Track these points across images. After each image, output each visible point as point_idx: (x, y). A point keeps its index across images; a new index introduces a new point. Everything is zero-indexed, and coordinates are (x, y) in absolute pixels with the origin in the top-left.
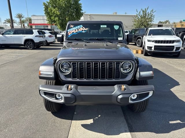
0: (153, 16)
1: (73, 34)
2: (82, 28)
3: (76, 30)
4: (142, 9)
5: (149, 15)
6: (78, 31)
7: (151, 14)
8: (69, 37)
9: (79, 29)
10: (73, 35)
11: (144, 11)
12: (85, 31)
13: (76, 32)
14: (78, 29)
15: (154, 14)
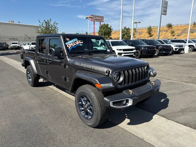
0: (57, 28)
1: (72, 47)
2: (78, 41)
3: (73, 43)
4: (44, 20)
5: (52, 26)
6: (76, 44)
7: (54, 26)
8: (70, 50)
9: (76, 42)
10: (73, 49)
11: (47, 22)
12: (81, 44)
13: (74, 45)
14: (74, 42)
15: (57, 26)
